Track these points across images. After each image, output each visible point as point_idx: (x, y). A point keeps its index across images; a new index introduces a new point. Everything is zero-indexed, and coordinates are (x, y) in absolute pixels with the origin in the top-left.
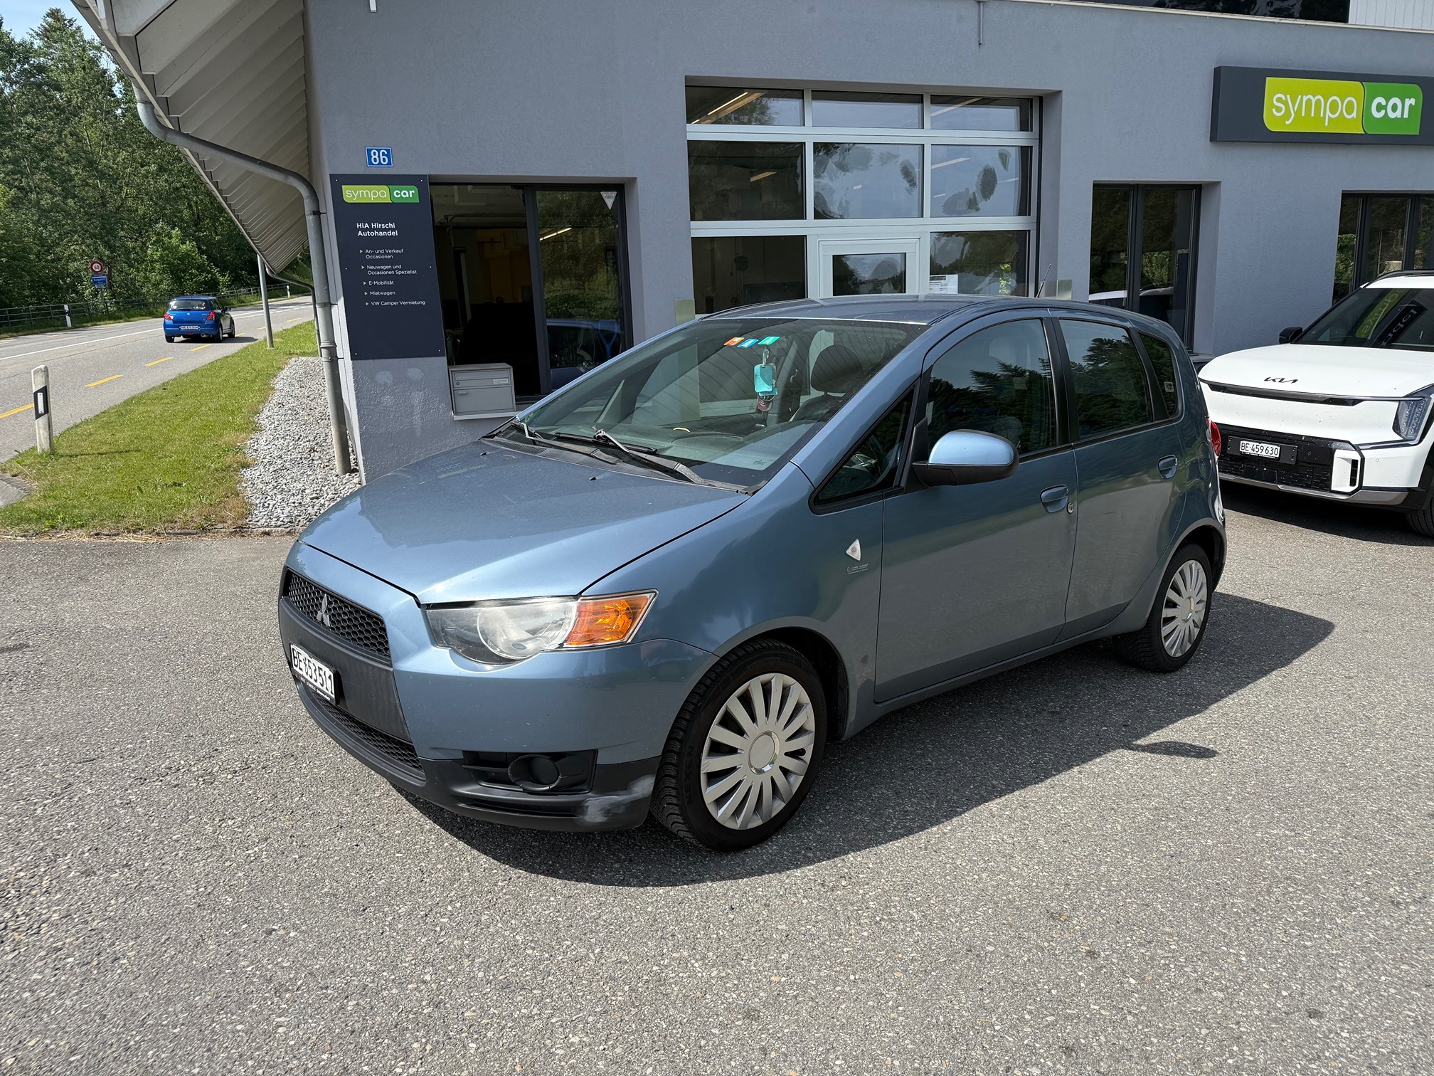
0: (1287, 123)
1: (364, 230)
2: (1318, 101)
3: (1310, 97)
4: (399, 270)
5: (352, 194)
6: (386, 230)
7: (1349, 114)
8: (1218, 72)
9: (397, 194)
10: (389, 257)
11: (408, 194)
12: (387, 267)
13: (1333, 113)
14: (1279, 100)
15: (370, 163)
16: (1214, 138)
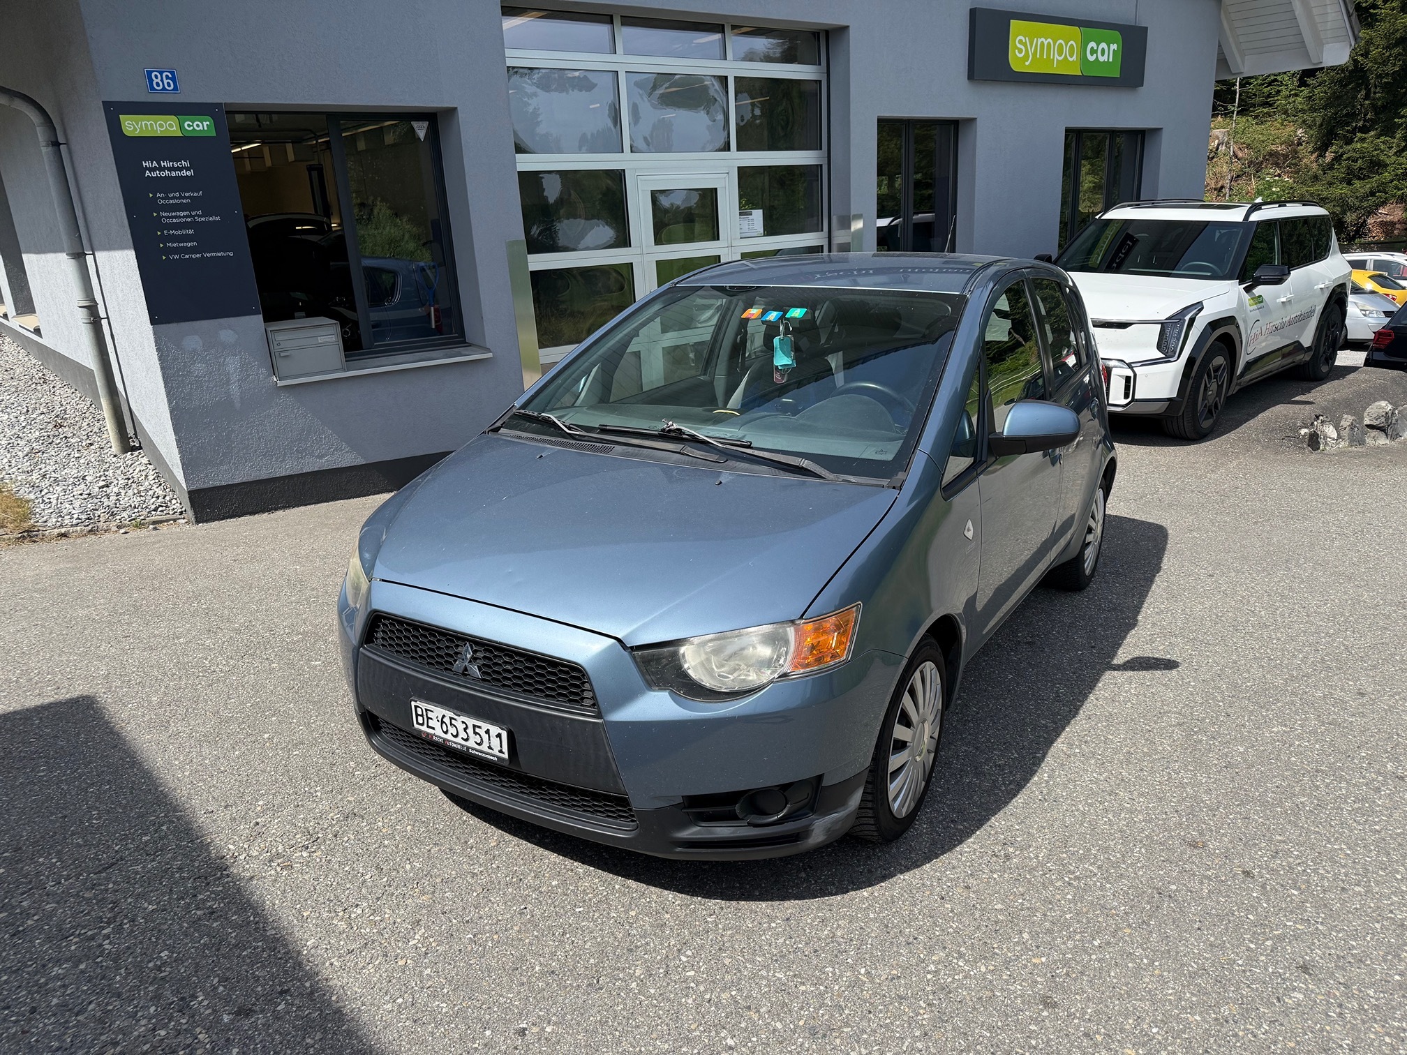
0: (1027, 63)
1: (151, 170)
2: (1049, 43)
3: (1043, 39)
4: (199, 216)
5: (133, 126)
6: (180, 169)
7: (1071, 57)
8: (973, 12)
9: (189, 126)
10: (185, 201)
11: (201, 126)
12: (185, 213)
13: (1060, 55)
14: (1020, 42)
15: (153, 88)
16: (971, 77)
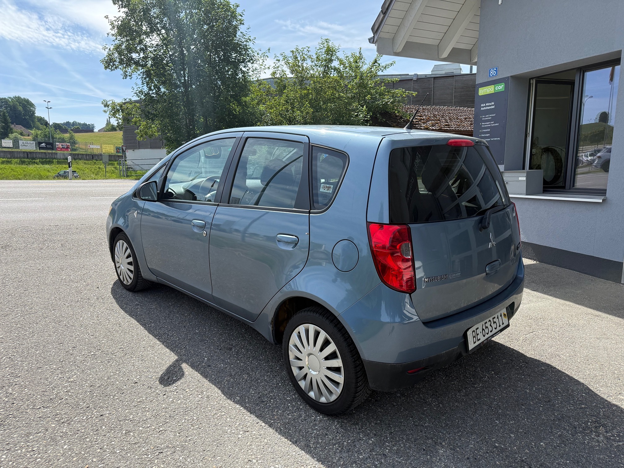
1: (483, 107)
4: (492, 124)
5: (482, 91)
6: (491, 106)
10: (490, 118)
11: (501, 87)
12: (489, 123)
15: (490, 76)
